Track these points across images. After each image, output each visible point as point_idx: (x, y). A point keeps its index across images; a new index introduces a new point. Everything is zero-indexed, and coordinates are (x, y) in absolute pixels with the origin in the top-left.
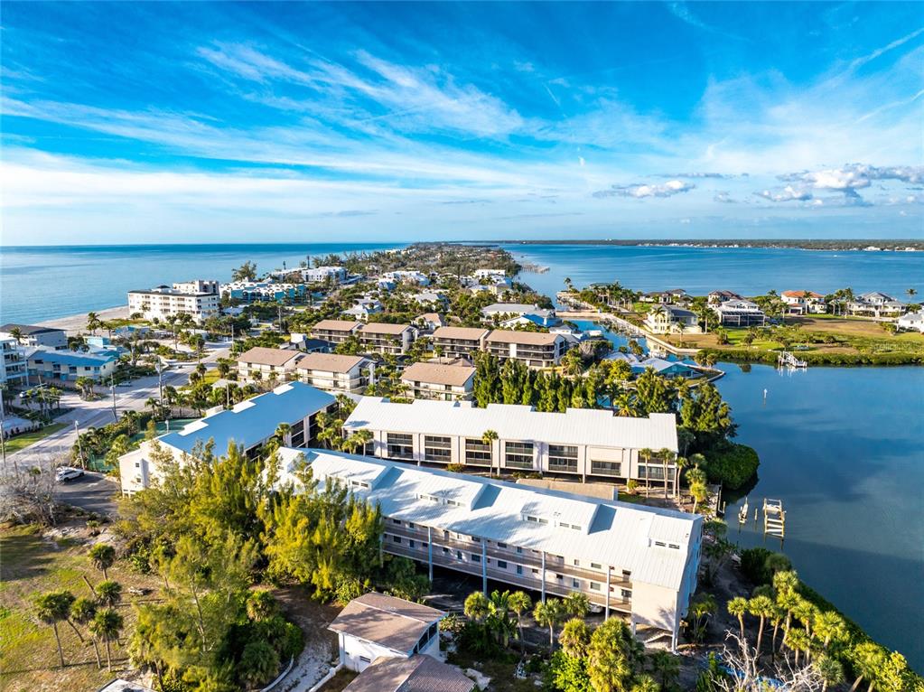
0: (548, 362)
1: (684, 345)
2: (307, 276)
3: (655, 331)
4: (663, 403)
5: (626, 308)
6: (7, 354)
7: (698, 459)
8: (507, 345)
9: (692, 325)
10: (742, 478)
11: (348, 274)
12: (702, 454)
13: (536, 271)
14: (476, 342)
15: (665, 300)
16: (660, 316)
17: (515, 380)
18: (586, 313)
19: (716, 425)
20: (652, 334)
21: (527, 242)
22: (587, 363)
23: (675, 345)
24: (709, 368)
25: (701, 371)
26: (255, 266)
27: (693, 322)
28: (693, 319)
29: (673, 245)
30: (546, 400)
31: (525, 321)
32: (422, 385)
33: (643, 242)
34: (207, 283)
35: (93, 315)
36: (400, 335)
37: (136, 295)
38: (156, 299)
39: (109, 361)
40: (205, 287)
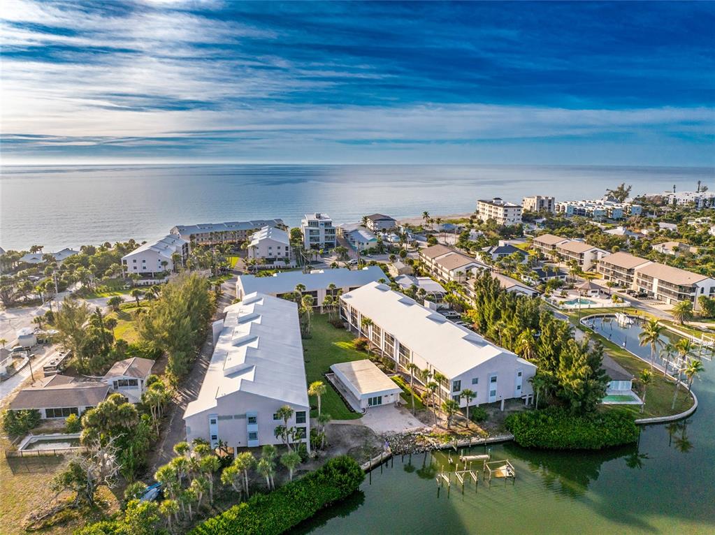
6: (327, 228)
8: (652, 279)
14: (630, 271)
26: (630, 187)
34: (544, 198)
35: (426, 213)
36: (582, 255)
37: (480, 203)
38: (487, 206)
39: (371, 240)
40: (543, 201)
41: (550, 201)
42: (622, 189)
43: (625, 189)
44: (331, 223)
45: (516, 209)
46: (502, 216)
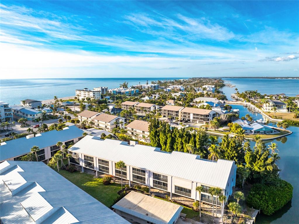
0: (207, 122)
1: (276, 117)
2: (144, 87)
3: (265, 111)
4: (234, 152)
5: (258, 101)
6: (5, 109)
7: (238, 195)
8: (189, 114)
9: (283, 109)
10: (275, 208)
11: (159, 86)
12: (242, 192)
13: (230, 87)
14: (177, 112)
15: (276, 98)
16: (268, 104)
17: (164, 132)
18: (239, 102)
19: (264, 169)
20: (264, 112)
21: (233, 78)
22: (223, 123)
23: (271, 117)
24: (283, 129)
25: (279, 131)
26: (128, 83)
27: (284, 107)
28: (284, 106)
29: (290, 79)
30: (178, 143)
31: (206, 104)
32: (134, 130)
33: (277, 78)
34: (104, 88)
35: (55, 97)
36: (150, 108)
37: (77, 91)
38: (82, 92)
39: (39, 113)
40: (103, 89)
41: (106, 89)
42: (125, 84)
43: (126, 84)
44: (7, 105)
45: (98, 92)
46: (92, 96)
